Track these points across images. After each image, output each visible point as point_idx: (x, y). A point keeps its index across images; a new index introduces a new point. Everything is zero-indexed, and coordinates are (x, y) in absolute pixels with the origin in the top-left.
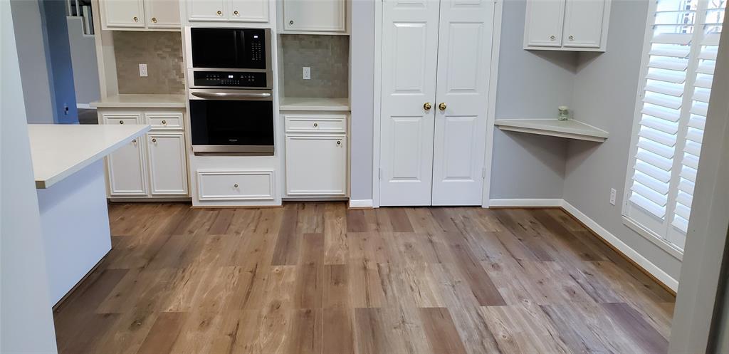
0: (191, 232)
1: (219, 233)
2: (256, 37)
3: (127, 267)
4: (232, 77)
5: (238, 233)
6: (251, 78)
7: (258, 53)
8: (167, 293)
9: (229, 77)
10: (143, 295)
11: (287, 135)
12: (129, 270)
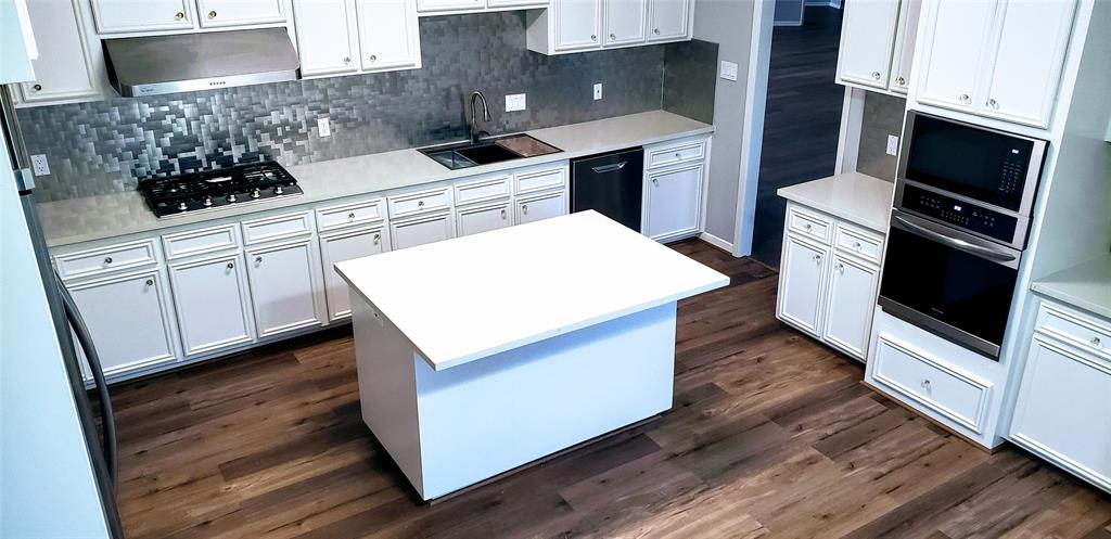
0: (800, 429)
1: (827, 453)
2: (1015, 151)
3: (661, 445)
4: (959, 209)
5: (852, 467)
6: (989, 221)
7: (1012, 182)
8: (646, 513)
9: (956, 208)
10: (621, 499)
11: (1036, 335)
12: (660, 448)
